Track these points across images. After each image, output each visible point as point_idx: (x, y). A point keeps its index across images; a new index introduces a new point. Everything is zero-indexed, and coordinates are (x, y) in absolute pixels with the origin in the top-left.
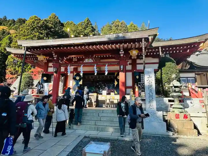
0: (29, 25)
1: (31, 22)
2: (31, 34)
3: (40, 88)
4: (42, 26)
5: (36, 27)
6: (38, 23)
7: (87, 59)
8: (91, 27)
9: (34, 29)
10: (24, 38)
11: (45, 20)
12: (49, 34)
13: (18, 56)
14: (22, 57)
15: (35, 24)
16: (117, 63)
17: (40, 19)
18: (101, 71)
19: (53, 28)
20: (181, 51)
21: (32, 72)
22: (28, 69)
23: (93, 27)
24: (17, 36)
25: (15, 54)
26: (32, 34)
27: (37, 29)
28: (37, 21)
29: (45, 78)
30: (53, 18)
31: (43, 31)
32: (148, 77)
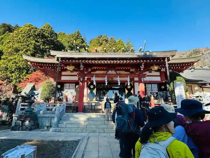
0: (25, 33)
1: (27, 30)
2: (27, 41)
3: (59, 96)
4: (39, 35)
5: (32, 35)
6: (35, 31)
7: (110, 71)
8: (81, 39)
9: (29, 37)
10: (18, 44)
11: (41, 29)
12: (46, 43)
13: (35, 64)
14: (37, 65)
15: (32, 32)
16: (137, 76)
17: (36, 28)
18: (113, 81)
19: (50, 38)
20: (179, 68)
21: (28, 79)
22: (23, 75)
23: (82, 39)
24: (10, 42)
25: (31, 62)
26: (29, 42)
27: (33, 37)
28: (33, 29)
29: (59, 86)
30: (47, 28)
31: (40, 39)
32: (180, 88)
